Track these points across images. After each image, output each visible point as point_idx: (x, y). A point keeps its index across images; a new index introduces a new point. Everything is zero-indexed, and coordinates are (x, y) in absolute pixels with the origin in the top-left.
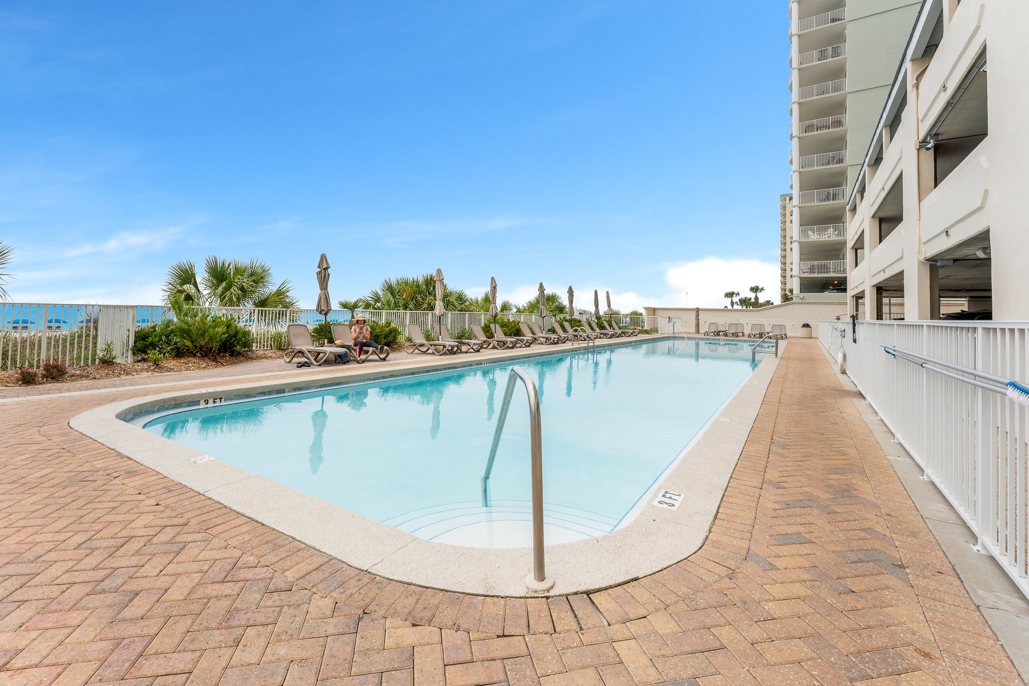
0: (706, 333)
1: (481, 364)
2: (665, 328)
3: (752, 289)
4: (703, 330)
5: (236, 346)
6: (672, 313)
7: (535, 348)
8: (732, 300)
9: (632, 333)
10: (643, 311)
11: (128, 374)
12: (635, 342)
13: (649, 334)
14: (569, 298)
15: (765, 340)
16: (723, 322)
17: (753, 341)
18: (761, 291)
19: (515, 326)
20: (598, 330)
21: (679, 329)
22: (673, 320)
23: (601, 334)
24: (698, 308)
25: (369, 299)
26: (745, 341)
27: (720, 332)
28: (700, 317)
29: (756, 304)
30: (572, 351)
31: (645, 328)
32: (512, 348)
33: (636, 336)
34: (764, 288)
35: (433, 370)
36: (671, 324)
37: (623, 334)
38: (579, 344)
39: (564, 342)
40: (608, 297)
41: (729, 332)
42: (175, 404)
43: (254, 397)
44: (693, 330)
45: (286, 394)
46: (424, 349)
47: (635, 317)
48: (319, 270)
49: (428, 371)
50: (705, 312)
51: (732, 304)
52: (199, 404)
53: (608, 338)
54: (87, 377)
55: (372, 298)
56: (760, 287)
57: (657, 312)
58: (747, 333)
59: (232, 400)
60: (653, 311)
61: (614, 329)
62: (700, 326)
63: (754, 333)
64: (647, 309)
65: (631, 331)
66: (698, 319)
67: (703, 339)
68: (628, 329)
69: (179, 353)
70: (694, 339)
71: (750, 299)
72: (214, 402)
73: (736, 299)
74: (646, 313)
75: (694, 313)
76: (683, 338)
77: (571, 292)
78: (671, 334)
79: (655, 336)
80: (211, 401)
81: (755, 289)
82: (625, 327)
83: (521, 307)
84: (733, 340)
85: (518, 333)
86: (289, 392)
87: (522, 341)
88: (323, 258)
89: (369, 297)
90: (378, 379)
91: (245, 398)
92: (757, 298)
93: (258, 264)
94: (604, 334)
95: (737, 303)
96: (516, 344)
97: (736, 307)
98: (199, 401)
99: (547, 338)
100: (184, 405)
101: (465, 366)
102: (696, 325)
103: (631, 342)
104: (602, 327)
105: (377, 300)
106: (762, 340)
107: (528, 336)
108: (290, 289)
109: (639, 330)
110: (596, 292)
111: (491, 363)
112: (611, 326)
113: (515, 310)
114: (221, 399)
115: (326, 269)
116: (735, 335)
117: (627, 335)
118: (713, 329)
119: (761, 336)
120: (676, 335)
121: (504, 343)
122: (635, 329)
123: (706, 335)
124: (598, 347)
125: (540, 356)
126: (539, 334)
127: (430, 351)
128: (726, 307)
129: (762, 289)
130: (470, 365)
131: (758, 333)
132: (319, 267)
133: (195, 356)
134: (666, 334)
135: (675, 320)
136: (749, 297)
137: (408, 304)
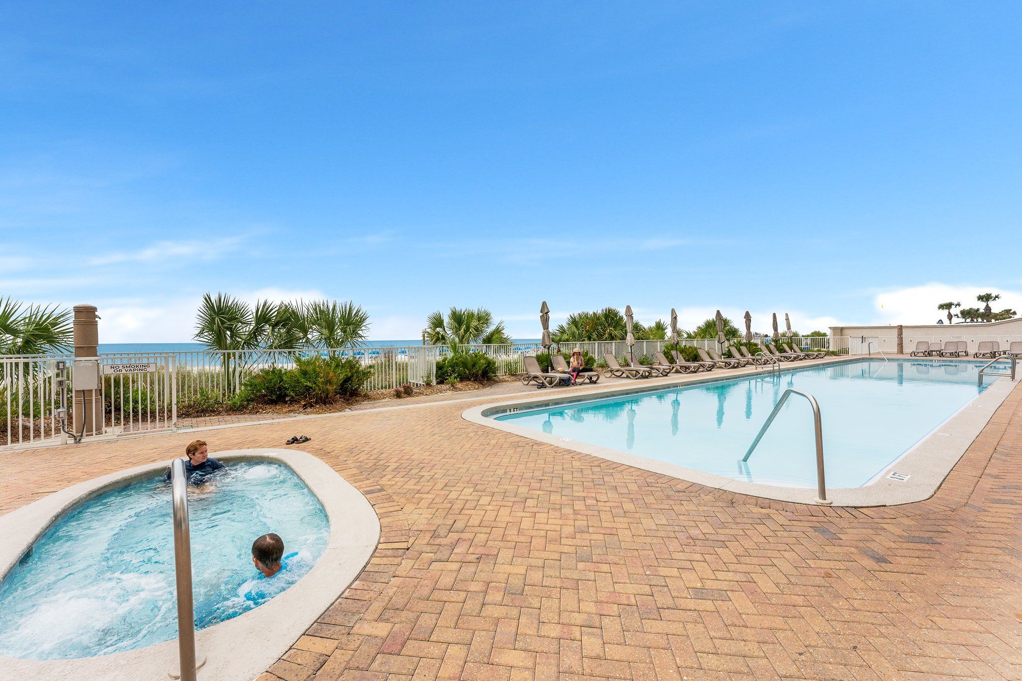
0: (914, 354)
1: (677, 386)
2: (857, 348)
3: (980, 298)
4: (909, 348)
5: (489, 373)
6: (865, 333)
7: (716, 372)
8: (949, 313)
9: (817, 356)
10: (828, 332)
11: (441, 392)
12: (823, 365)
13: (837, 356)
14: (746, 323)
15: (1000, 360)
16: (936, 340)
17: (981, 362)
18: (995, 299)
19: (693, 352)
20: (777, 353)
21: (876, 348)
22: (867, 340)
23: (782, 357)
24: (901, 326)
25: (557, 332)
26: (969, 362)
27: (932, 351)
28: (904, 335)
29: (987, 315)
30: (757, 375)
31: (831, 349)
32: (695, 372)
33: (822, 358)
34: (1000, 296)
35: (641, 392)
36: (866, 345)
37: (807, 357)
38: (762, 368)
39: (744, 366)
40: (787, 319)
41: (946, 351)
42: (496, 411)
43: (534, 408)
44: (895, 350)
45: (550, 407)
46: (618, 374)
47: (818, 338)
48: (541, 314)
49: (637, 392)
50: (910, 330)
51: (950, 317)
52: (506, 412)
53: (790, 361)
54: (423, 394)
55: (559, 331)
56: (993, 295)
57: (845, 332)
58: (972, 350)
59: (522, 409)
60: (839, 331)
61: (795, 352)
62: (904, 345)
63: (982, 352)
64: (834, 329)
65: (816, 353)
66: (901, 338)
67: (908, 360)
68: (811, 351)
69: (463, 378)
70: (897, 360)
71: (978, 310)
72: (514, 411)
73: (954, 311)
74: (832, 332)
75: (896, 332)
76: (883, 359)
77: (748, 317)
78: (866, 355)
79: (845, 358)
80: (512, 410)
81: (986, 298)
82: (807, 349)
83: (692, 334)
84: (951, 361)
85: (696, 358)
86: (552, 405)
87: (703, 366)
88: (544, 304)
89: (556, 330)
90: (604, 397)
91: (529, 409)
92: (988, 308)
93: (483, 310)
94: (785, 357)
95: (957, 315)
96: (699, 368)
97: (955, 320)
98: (507, 410)
99: (726, 363)
100: (500, 412)
101: (665, 388)
102: (898, 344)
103: (818, 365)
104: (782, 350)
105: (563, 333)
106: (994, 360)
107: (708, 362)
108: (504, 327)
109: (825, 351)
110: (774, 315)
111: (685, 385)
112: (791, 348)
113: (685, 336)
114: (517, 409)
115: (547, 313)
116: (956, 355)
117: (811, 357)
118: (923, 348)
119: (993, 355)
120: (872, 356)
121: (687, 368)
122: (820, 351)
123: (913, 355)
124: (784, 370)
125: (727, 379)
126: (717, 359)
127: (624, 375)
128: (940, 321)
129: (997, 297)
130: (669, 387)
131: (989, 352)
132: (541, 312)
133: (469, 380)
134: (859, 355)
135: (870, 340)
136: (975, 307)
137: (592, 335)
